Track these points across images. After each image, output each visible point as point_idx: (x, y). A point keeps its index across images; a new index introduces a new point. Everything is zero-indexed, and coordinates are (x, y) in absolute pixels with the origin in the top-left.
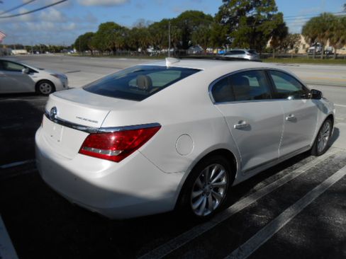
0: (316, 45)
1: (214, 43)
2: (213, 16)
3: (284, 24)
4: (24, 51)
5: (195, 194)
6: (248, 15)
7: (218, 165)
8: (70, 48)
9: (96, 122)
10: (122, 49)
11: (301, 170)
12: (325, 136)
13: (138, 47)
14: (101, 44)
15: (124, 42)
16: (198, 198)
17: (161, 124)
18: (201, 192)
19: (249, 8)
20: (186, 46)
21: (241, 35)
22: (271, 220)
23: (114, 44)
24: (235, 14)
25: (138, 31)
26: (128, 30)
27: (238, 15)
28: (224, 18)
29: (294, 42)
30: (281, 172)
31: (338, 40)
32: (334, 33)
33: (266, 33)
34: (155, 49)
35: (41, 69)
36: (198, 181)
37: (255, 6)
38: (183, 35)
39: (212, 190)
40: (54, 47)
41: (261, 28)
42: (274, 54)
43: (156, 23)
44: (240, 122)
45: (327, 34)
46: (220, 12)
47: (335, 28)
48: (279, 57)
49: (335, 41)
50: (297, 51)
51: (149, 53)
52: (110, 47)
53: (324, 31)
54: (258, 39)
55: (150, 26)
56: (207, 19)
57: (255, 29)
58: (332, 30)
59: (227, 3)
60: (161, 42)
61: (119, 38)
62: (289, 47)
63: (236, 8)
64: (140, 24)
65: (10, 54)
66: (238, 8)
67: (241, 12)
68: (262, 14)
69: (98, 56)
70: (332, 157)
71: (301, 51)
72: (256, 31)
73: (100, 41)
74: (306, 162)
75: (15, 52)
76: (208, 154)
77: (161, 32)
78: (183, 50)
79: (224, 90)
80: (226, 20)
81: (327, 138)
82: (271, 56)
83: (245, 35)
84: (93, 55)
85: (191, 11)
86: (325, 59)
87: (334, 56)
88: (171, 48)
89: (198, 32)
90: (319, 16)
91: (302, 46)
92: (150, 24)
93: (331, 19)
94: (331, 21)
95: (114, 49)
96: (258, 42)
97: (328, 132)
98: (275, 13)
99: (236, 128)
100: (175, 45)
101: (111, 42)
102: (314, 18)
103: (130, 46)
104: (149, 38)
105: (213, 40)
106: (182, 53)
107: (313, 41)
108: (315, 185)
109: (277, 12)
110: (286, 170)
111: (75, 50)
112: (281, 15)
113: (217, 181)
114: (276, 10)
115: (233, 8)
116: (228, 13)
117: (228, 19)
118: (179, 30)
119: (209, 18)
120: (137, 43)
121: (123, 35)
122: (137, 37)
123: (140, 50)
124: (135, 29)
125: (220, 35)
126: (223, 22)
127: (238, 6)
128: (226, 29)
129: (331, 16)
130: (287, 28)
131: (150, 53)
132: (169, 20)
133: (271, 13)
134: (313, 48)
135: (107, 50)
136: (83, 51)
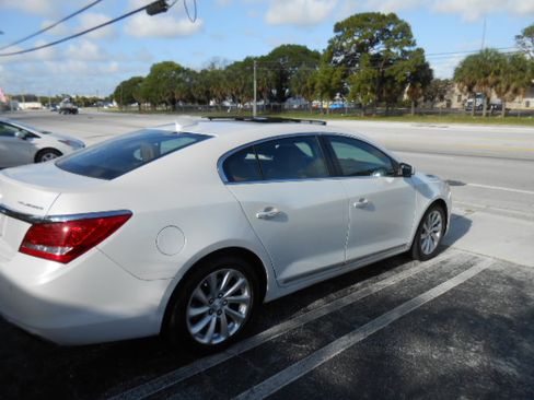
0: (476, 97)
1: (322, 94)
2: (321, 52)
3: (427, 65)
4: (37, 105)
5: (194, 312)
6: (373, 51)
7: (232, 270)
8: (108, 100)
9: (42, 208)
10: (184, 101)
11: (390, 281)
12: (435, 232)
13: (210, 99)
14: (154, 94)
15: (189, 90)
16: (200, 317)
17: (133, 211)
18: (205, 309)
19: (373, 42)
20: (282, 98)
21: (362, 82)
22: (314, 351)
23: (173, 94)
24: (353, 51)
25: (208, 75)
26: (194, 72)
27: (357, 51)
28: (337, 55)
29: (445, 91)
30: (358, 285)
31: (508, 88)
32: (501, 78)
33: (400, 78)
34: (234, 101)
35: (45, 133)
36: (199, 293)
37: (383, 39)
38: (277, 80)
39: (226, 307)
40: (84, 99)
41: (392, 70)
42: (413, 109)
43: (236, 63)
44: (268, 209)
45: (491, 79)
46: (329, 48)
47: (502, 71)
48: (421, 114)
49: (503, 90)
50: (449, 105)
51: (226, 108)
52: (167, 99)
53: (487, 75)
54: (389, 87)
55: (228, 68)
56: (313, 57)
57: (383, 72)
58: (497, 73)
59: (340, 33)
60: (242, 91)
61: (182, 85)
62: (437, 99)
63: (355, 42)
64: (213, 64)
65: (15, 109)
66: (357, 42)
67: (362, 48)
68: (392, 50)
69: (149, 112)
70: (443, 262)
71: (455, 104)
72: (385, 75)
73: (152, 90)
74: (401, 270)
75: (23, 106)
76: (208, 256)
77: (242, 77)
78: (277, 104)
80: (340, 58)
81: (438, 235)
82: (409, 112)
83: (369, 81)
84: (141, 111)
85: (289, 46)
86: (490, 118)
87: (503, 112)
88: (258, 100)
89: (299, 75)
90: (478, 53)
91: (456, 98)
92: (228, 64)
93: (496, 58)
94: (496, 61)
95: (173, 102)
96: (389, 91)
97: (440, 225)
98: (412, 49)
99: (260, 218)
100: (265, 95)
101: (168, 91)
102: (470, 57)
103: (196, 96)
104: (225, 84)
105: (321, 88)
106: (275, 107)
107: (470, 89)
108: (400, 302)
109: (416, 48)
110: (367, 281)
111: (115, 104)
112: (420, 51)
113: (233, 294)
114: (414, 44)
115: (350, 41)
116: (342, 49)
117: (342, 57)
118: (270, 74)
119: (316, 55)
120: (207, 93)
121: (188, 80)
122: (207, 84)
123: (212, 103)
124: (204, 72)
125: (330, 81)
126: (335, 62)
127: (356, 38)
128: (339, 73)
129: (496, 54)
130: (431, 71)
131: (228, 108)
132: (256, 59)
133: (406, 48)
134: (471, 100)
135: (163, 102)
136: (125, 104)
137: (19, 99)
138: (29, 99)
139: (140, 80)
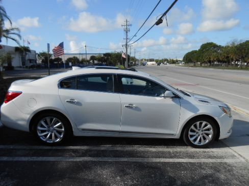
4: (154, 63)
5: (40, 128)
14: (200, 58)
15: (218, 56)
17: (23, 92)
18: (45, 129)
23: (210, 58)
25: (229, 48)
26: (222, 47)
34: (243, 62)
39: (55, 131)
40: (173, 60)
43: (247, 42)
44: (72, 100)
51: (238, 65)
52: (207, 60)
61: (215, 53)
64: (233, 43)
65: (146, 64)
73: (200, 56)
75: (149, 63)
79: (64, 84)
81: (210, 136)
95: (210, 62)
97: (211, 131)
101: (207, 56)
103: (221, 59)
121: (218, 51)
122: (228, 53)
135: (204, 62)
136: (188, 63)
137: (148, 60)
138: (151, 60)
139: (195, 52)
